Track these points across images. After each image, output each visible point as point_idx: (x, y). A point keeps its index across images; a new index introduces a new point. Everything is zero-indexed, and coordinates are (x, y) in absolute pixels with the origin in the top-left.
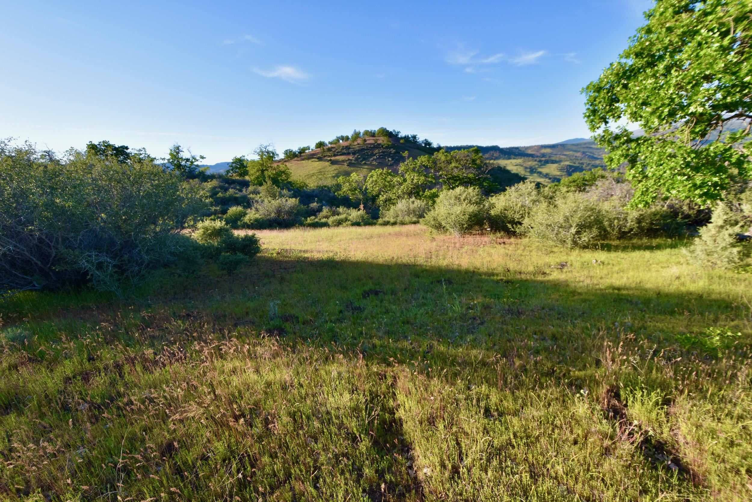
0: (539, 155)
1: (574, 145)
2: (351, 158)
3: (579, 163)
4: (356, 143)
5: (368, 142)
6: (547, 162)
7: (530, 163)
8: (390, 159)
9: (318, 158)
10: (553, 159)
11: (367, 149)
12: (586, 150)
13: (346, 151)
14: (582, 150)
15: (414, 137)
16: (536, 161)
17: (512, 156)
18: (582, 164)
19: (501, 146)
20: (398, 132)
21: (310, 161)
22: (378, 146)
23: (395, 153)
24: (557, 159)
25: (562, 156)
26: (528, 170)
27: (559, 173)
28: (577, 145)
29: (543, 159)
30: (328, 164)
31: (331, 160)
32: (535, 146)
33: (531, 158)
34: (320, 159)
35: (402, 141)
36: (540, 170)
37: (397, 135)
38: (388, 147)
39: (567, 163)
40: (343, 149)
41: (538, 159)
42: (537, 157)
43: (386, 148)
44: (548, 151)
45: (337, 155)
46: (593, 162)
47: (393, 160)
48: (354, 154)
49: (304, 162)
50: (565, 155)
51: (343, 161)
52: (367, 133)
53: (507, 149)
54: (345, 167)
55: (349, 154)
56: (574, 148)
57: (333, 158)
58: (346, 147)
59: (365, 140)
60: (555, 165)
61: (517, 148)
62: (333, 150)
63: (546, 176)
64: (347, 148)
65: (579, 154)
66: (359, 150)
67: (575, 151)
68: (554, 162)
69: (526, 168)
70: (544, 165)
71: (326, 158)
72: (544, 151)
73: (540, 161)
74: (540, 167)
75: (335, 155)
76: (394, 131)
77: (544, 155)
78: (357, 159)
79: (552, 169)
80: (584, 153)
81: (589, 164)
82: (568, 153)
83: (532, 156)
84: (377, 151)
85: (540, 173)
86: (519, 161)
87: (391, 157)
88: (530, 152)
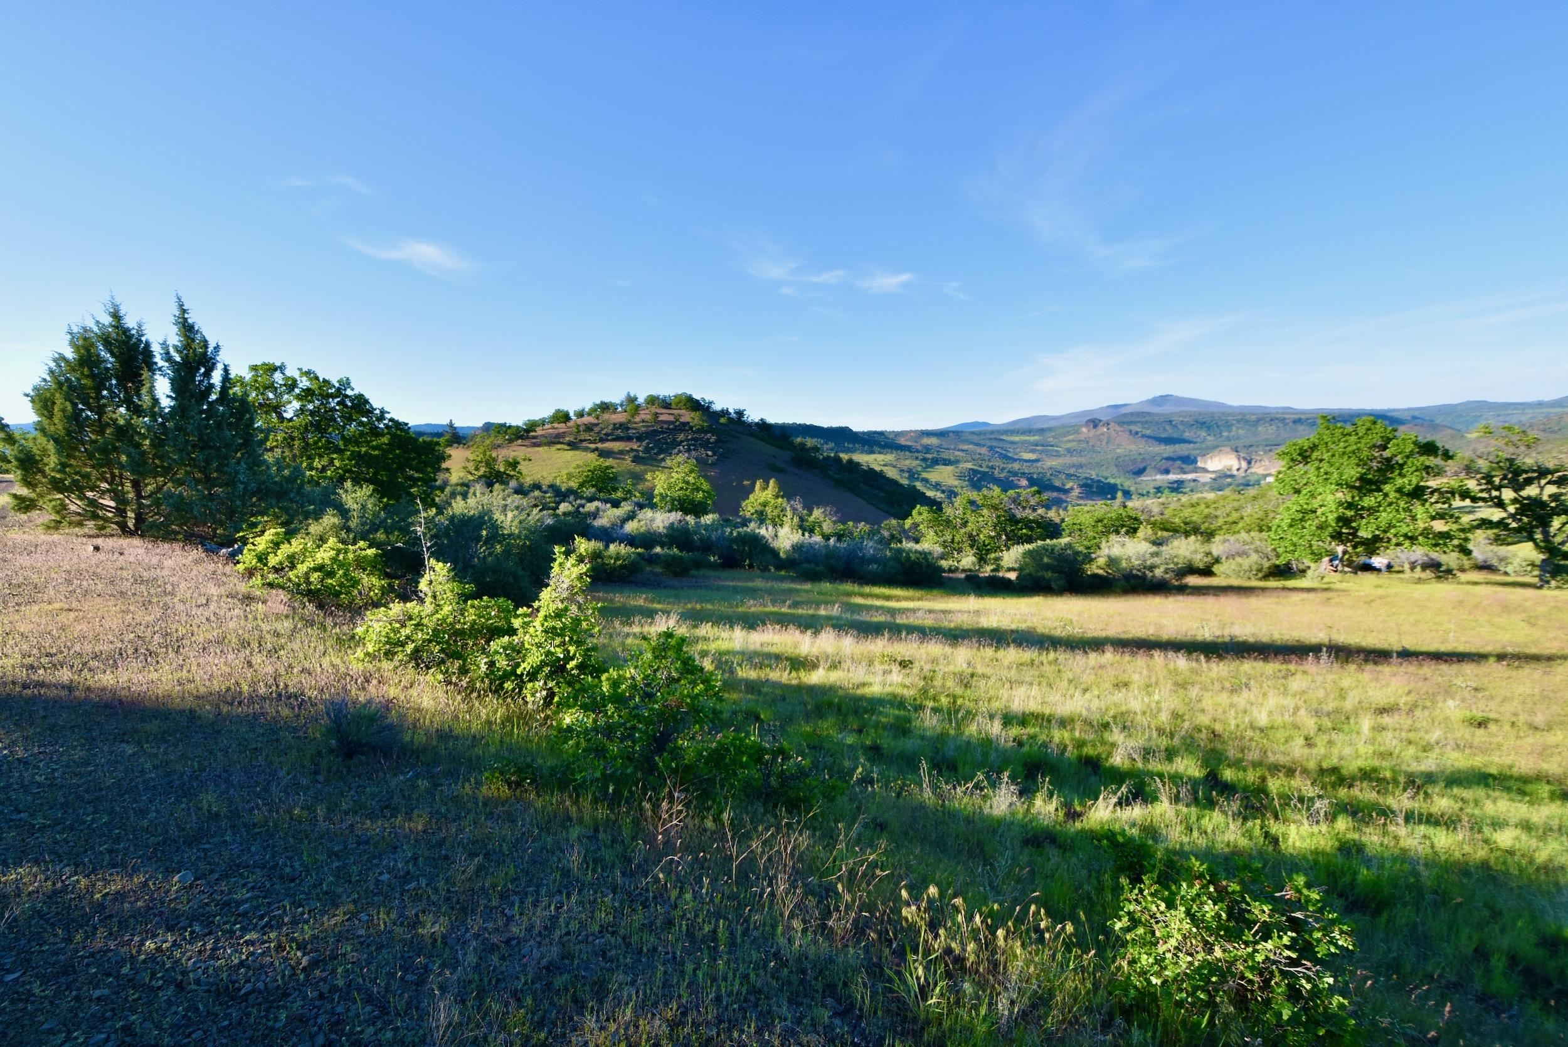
0: (920, 448)
1: (973, 433)
2: (635, 447)
3: (988, 467)
4: (637, 419)
5: (662, 418)
6: (935, 462)
7: (907, 462)
8: (710, 453)
9: (569, 444)
10: (945, 455)
11: (662, 432)
12: (994, 444)
13: (622, 432)
14: (989, 443)
15: (740, 413)
16: (917, 458)
17: (876, 448)
18: (992, 468)
19: (855, 429)
20: (710, 403)
21: (554, 448)
22: (684, 427)
23: (716, 442)
24: (952, 458)
25: (957, 453)
26: (906, 475)
27: (956, 483)
28: (979, 434)
29: (929, 456)
30: (592, 456)
31: (597, 449)
32: (911, 431)
33: (907, 453)
34: (573, 446)
35: (722, 420)
36: (924, 475)
37: (708, 407)
38: (701, 430)
39: (969, 465)
40: (615, 428)
41: (920, 456)
42: (918, 451)
43: (699, 431)
44: (933, 441)
45: (607, 440)
46: (1010, 466)
47: (714, 454)
48: (640, 439)
49: (540, 449)
50: (963, 451)
51: (621, 452)
52: (652, 400)
53: (864, 433)
54: (627, 463)
55: (629, 439)
56: (975, 438)
57: (599, 445)
58: (621, 425)
59: (656, 415)
60: (950, 468)
61: (881, 433)
62: (596, 429)
63: (937, 486)
64: (623, 426)
65: (984, 451)
66: (647, 433)
67: (977, 445)
68: (947, 462)
69: (902, 471)
70: (931, 467)
71: (585, 444)
72: (927, 441)
73: (924, 460)
74: (925, 469)
75: (602, 440)
76: (704, 400)
77: (927, 449)
78: (647, 450)
79: (944, 475)
80: (991, 448)
81: (1003, 469)
82: (966, 447)
83: (908, 448)
84: (681, 437)
85: (926, 481)
86: (889, 457)
87: (711, 449)
88: (902, 441)
